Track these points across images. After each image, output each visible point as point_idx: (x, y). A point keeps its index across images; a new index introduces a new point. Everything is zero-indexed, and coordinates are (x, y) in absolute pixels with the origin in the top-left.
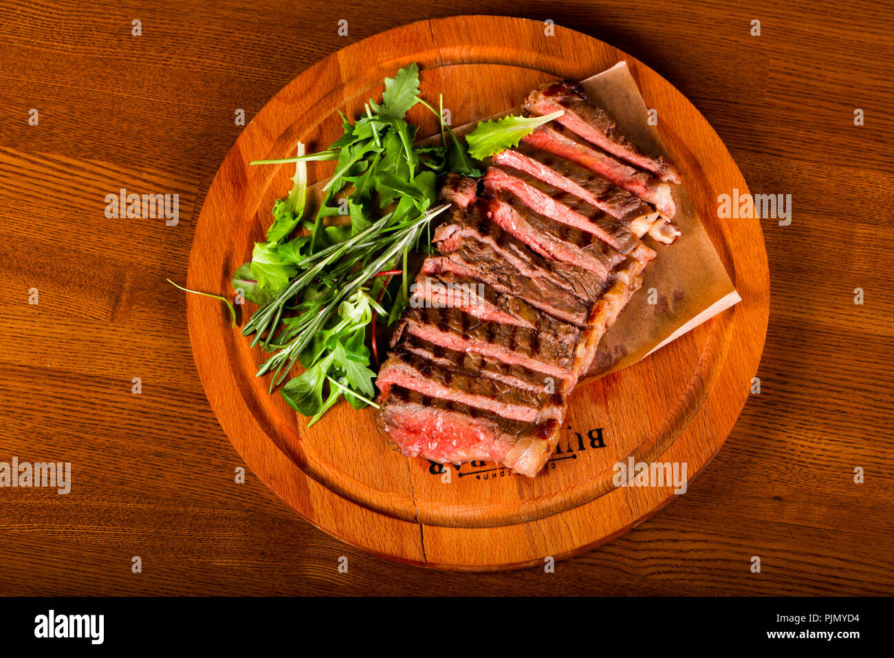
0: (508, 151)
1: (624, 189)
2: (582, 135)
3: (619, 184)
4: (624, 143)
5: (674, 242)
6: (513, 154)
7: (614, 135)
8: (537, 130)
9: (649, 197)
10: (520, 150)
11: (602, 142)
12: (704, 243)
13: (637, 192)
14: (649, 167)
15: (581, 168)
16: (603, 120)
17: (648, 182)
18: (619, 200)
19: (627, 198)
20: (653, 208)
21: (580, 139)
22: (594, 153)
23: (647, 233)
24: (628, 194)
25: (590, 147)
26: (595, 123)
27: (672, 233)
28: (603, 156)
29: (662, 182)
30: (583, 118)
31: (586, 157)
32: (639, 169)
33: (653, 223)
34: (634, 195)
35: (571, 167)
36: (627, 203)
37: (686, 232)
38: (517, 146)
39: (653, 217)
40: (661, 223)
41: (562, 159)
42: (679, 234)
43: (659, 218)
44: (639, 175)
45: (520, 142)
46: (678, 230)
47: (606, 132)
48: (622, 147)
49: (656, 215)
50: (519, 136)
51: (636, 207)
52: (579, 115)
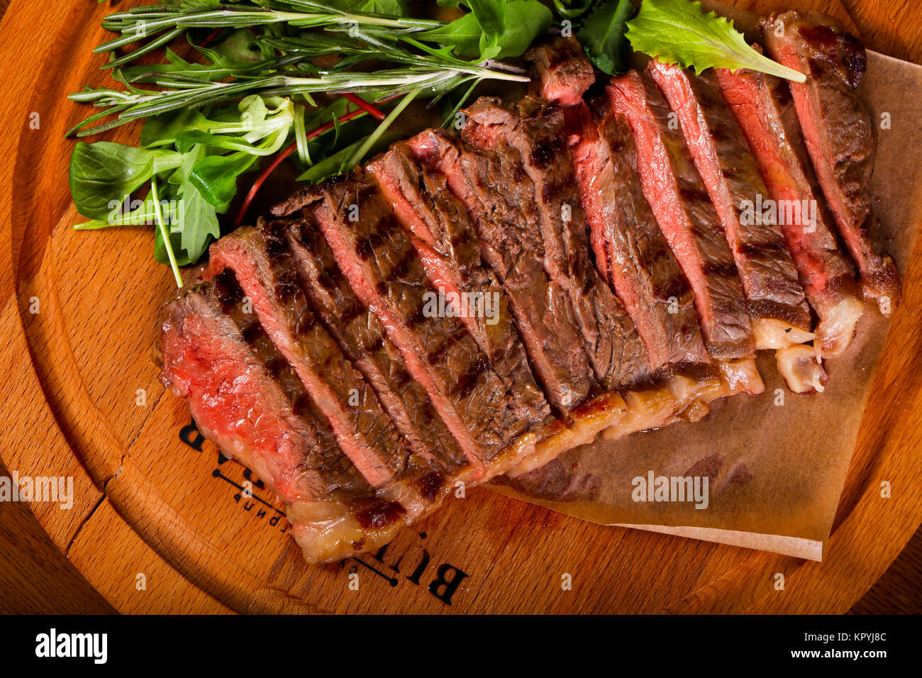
0: (679, 71)
1: (794, 259)
2: (805, 133)
3: (796, 248)
4: (853, 196)
5: (804, 393)
6: (682, 80)
7: (848, 172)
8: (745, 72)
9: (821, 302)
10: (695, 83)
11: (823, 167)
12: (846, 432)
13: (810, 280)
14: (861, 259)
15: (759, 181)
16: (849, 137)
17: (837, 279)
18: (775, 273)
19: (787, 278)
20: (814, 322)
21: (797, 138)
22: (799, 175)
23: (775, 351)
24: (794, 274)
25: (800, 159)
26: (835, 133)
27: (810, 378)
28: (809, 189)
29: (860, 297)
30: (825, 111)
31: (782, 169)
32: (843, 249)
33: (794, 345)
34: (802, 282)
35: (745, 168)
36: (781, 287)
37: (834, 393)
38: (698, 73)
39: (800, 335)
40: (806, 353)
41: (745, 146)
42: (820, 388)
43: (810, 343)
44: (835, 258)
45: (709, 72)
46: (823, 383)
47: (840, 157)
48: (844, 200)
49: (809, 336)
50: (712, 61)
51: (790, 301)
52: (822, 102)
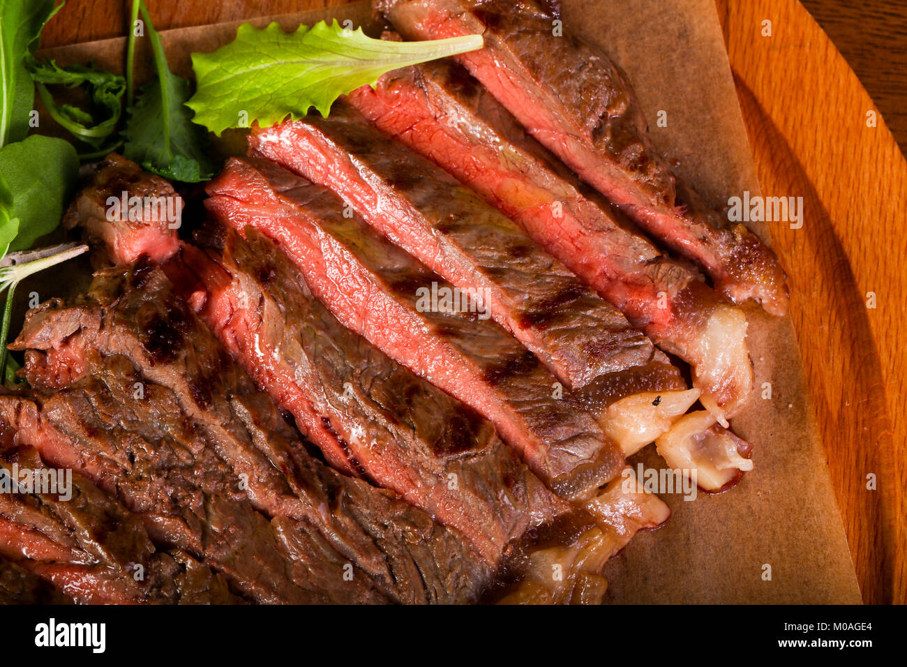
0: (297, 124)
1: (606, 298)
2: (524, 120)
3: (602, 283)
4: (641, 165)
5: (727, 486)
6: (307, 135)
7: (614, 136)
8: (394, 79)
9: (681, 339)
10: (329, 129)
11: (575, 150)
12: (817, 507)
13: (647, 317)
14: (700, 250)
15: (497, 216)
16: (589, 87)
17: (684, 295)
18: (588, 331)
19: (614, 330)
20: (686, 372)
21: (517, 132)
22: (548, 179)
23: (652, 446)
24: (619, 320)
25: (537, 157)
26: (566, 91)
27: (725, 458)
28: (572, 190)
29: (727, 302)
30: (534, 69)
31: (520, 184)
32: (668, 251)
33: (676, 420)
34: (637, 325)
35: (467, 208)
36: (611, 347)
37: (768, 462)
38: (325, 113)
39: (679, 400)
40: (699, 424)
41: (449, 179)
42: (746, 465)
43: (697, 407)
44: (664, 267)
45: (340, 105)
46: (745, 455)
47: (592, 122)
48: (632, 177)
49: (690, 396)
50: (337, 87)
51: (634, 360)
52: (523, 59)
